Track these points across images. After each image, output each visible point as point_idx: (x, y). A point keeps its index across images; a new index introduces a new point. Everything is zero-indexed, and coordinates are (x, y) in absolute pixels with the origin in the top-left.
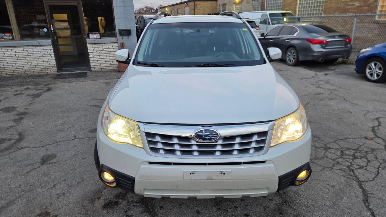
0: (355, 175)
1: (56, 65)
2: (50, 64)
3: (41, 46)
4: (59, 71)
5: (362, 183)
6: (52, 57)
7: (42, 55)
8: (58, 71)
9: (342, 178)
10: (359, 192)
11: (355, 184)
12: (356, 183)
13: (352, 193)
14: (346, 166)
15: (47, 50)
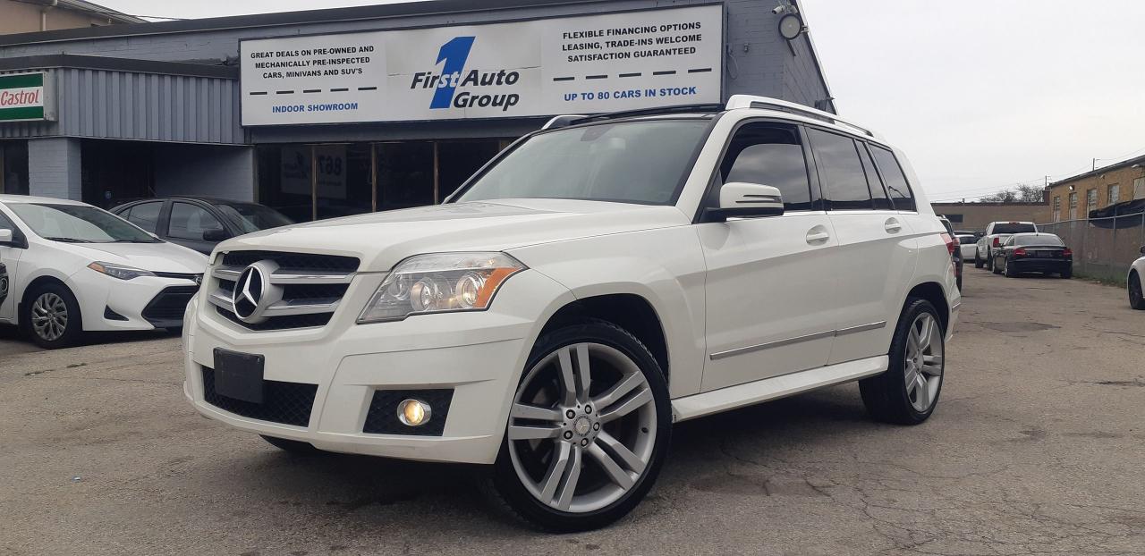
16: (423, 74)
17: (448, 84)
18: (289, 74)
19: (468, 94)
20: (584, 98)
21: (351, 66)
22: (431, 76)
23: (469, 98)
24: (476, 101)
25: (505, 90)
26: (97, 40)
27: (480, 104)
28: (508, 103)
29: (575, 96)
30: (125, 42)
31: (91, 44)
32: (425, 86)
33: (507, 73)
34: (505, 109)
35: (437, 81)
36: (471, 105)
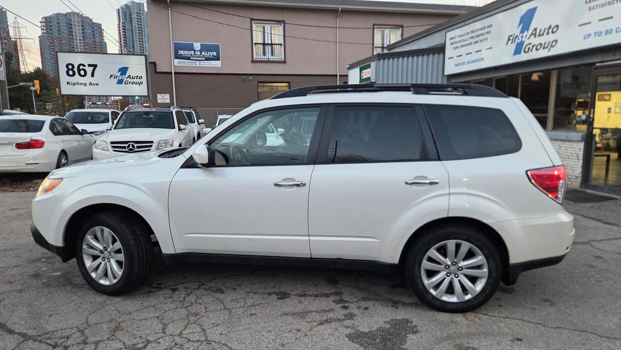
0: (44, 342)
1: (580, 175)
2: (574, 172)
3: (570, 141)
4: (583, 186)
5: (23, 339)
6: (580, 161)
7: (568, 156)
8: (581, 187)
9: (54, 328)
10: (17, 328)
11: (30, 332)
12: (30, 334)
13: (23, 322)
14: (69, 346)
15: (576, 149)
16: (511, 36)
17: (522, 39)
18: (461, 46)
19: (530, 44)
20: (595, 36)
21: (484, 37)
22: (515, 36)
23: (531, 46)
24: (535, 48)
25: (551, 37)
26: (414, 40)
27: (537, 50)
28: (552, 46)
29: (590, 35)
30: (418, 41)
31: (412, 43)
32: (512, 43)
33: (553, 26)
34: (549, 50)
35: (517, 38)
36: (531, 51)
